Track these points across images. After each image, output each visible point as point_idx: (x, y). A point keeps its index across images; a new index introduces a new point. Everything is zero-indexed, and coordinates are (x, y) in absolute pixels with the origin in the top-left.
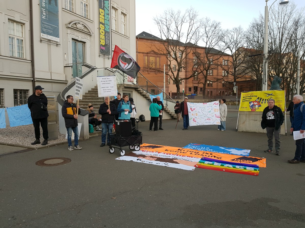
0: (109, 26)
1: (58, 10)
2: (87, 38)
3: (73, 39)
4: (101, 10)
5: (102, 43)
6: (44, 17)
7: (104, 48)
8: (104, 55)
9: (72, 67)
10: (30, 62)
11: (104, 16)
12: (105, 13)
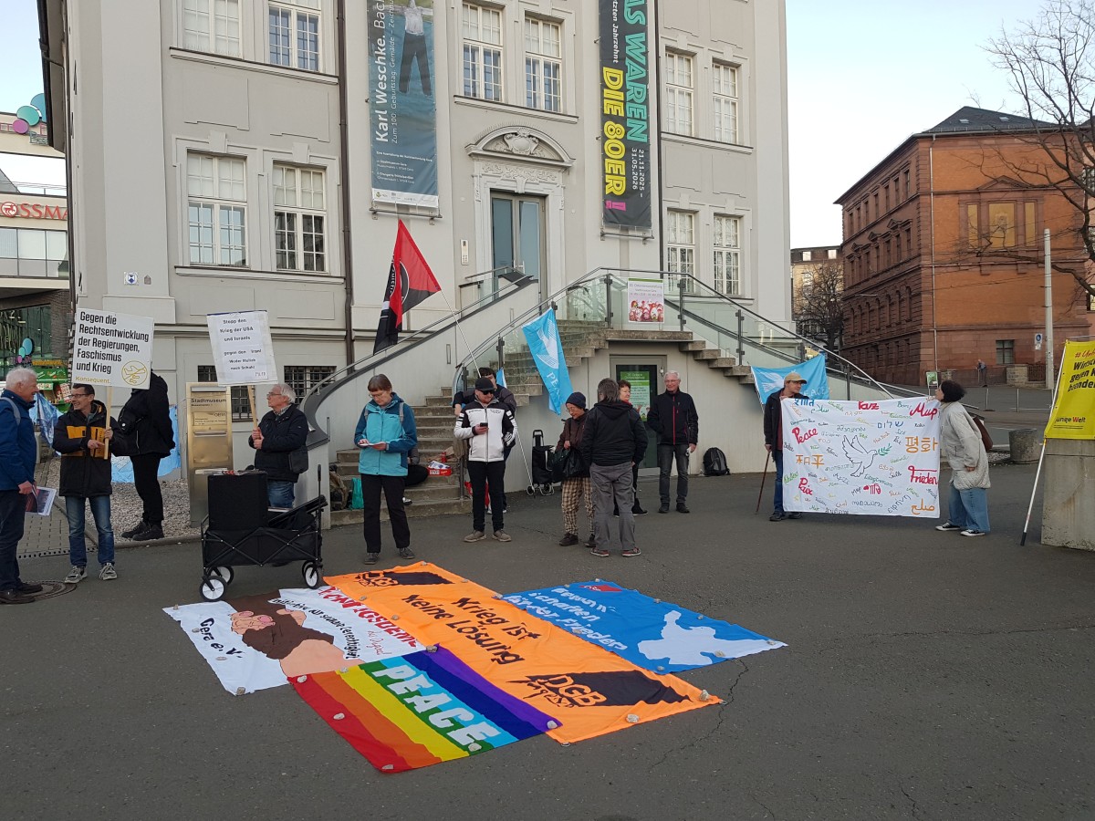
0: (645, 123)
1: (434, 105)
2: (549, 180)
3: (492, 191)
4: (608, 72)
5: (612, 189)
6: (382, 138)
7: (621, 206)
8: (627, 230)
9: (479, 287)
10: (342, 281)
11: (624, 89)
12: (627, 79)
